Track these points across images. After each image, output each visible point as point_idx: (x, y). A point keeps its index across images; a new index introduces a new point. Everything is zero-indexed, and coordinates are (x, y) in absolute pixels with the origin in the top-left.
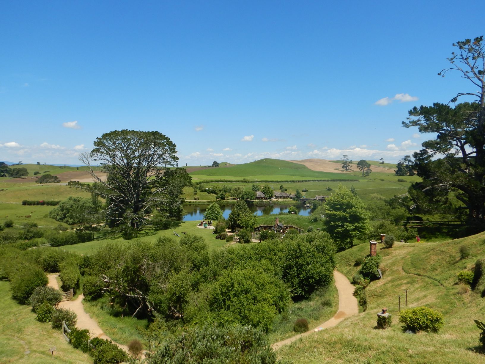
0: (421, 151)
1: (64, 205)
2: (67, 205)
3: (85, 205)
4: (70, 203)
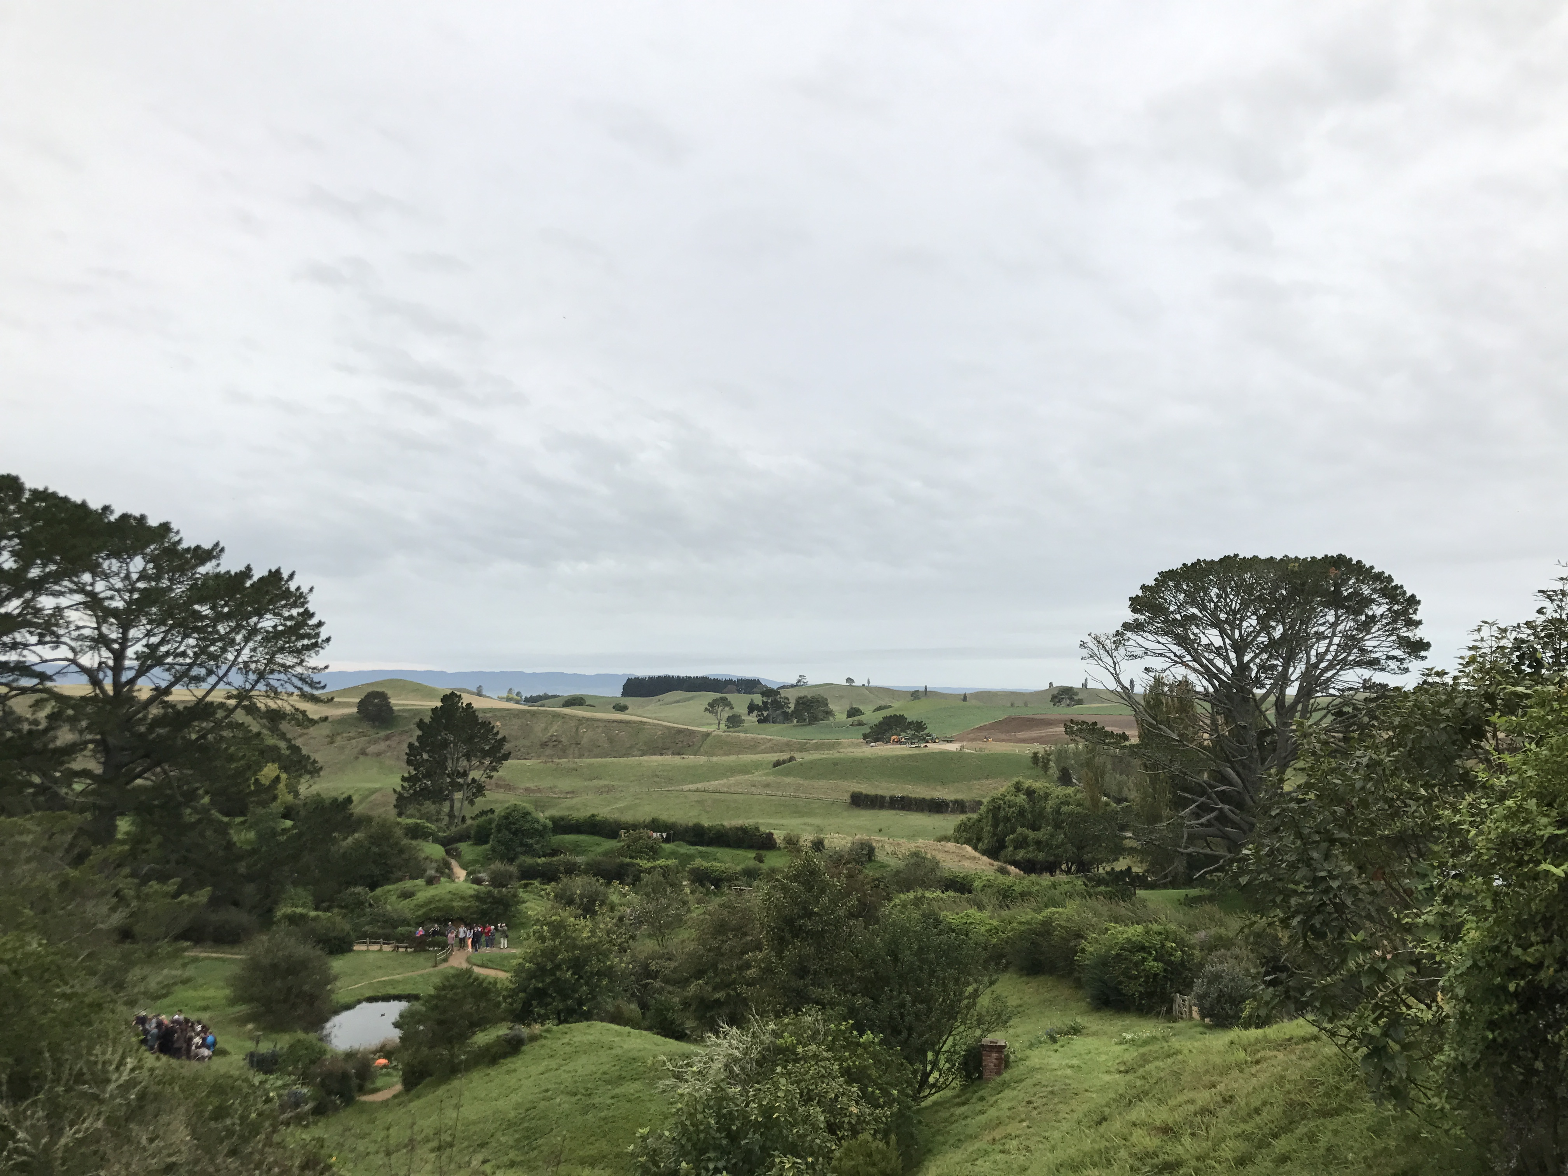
1: (999, 808)
2: (1009, 807)
3: (1065, 809)
4: (1018, 800)
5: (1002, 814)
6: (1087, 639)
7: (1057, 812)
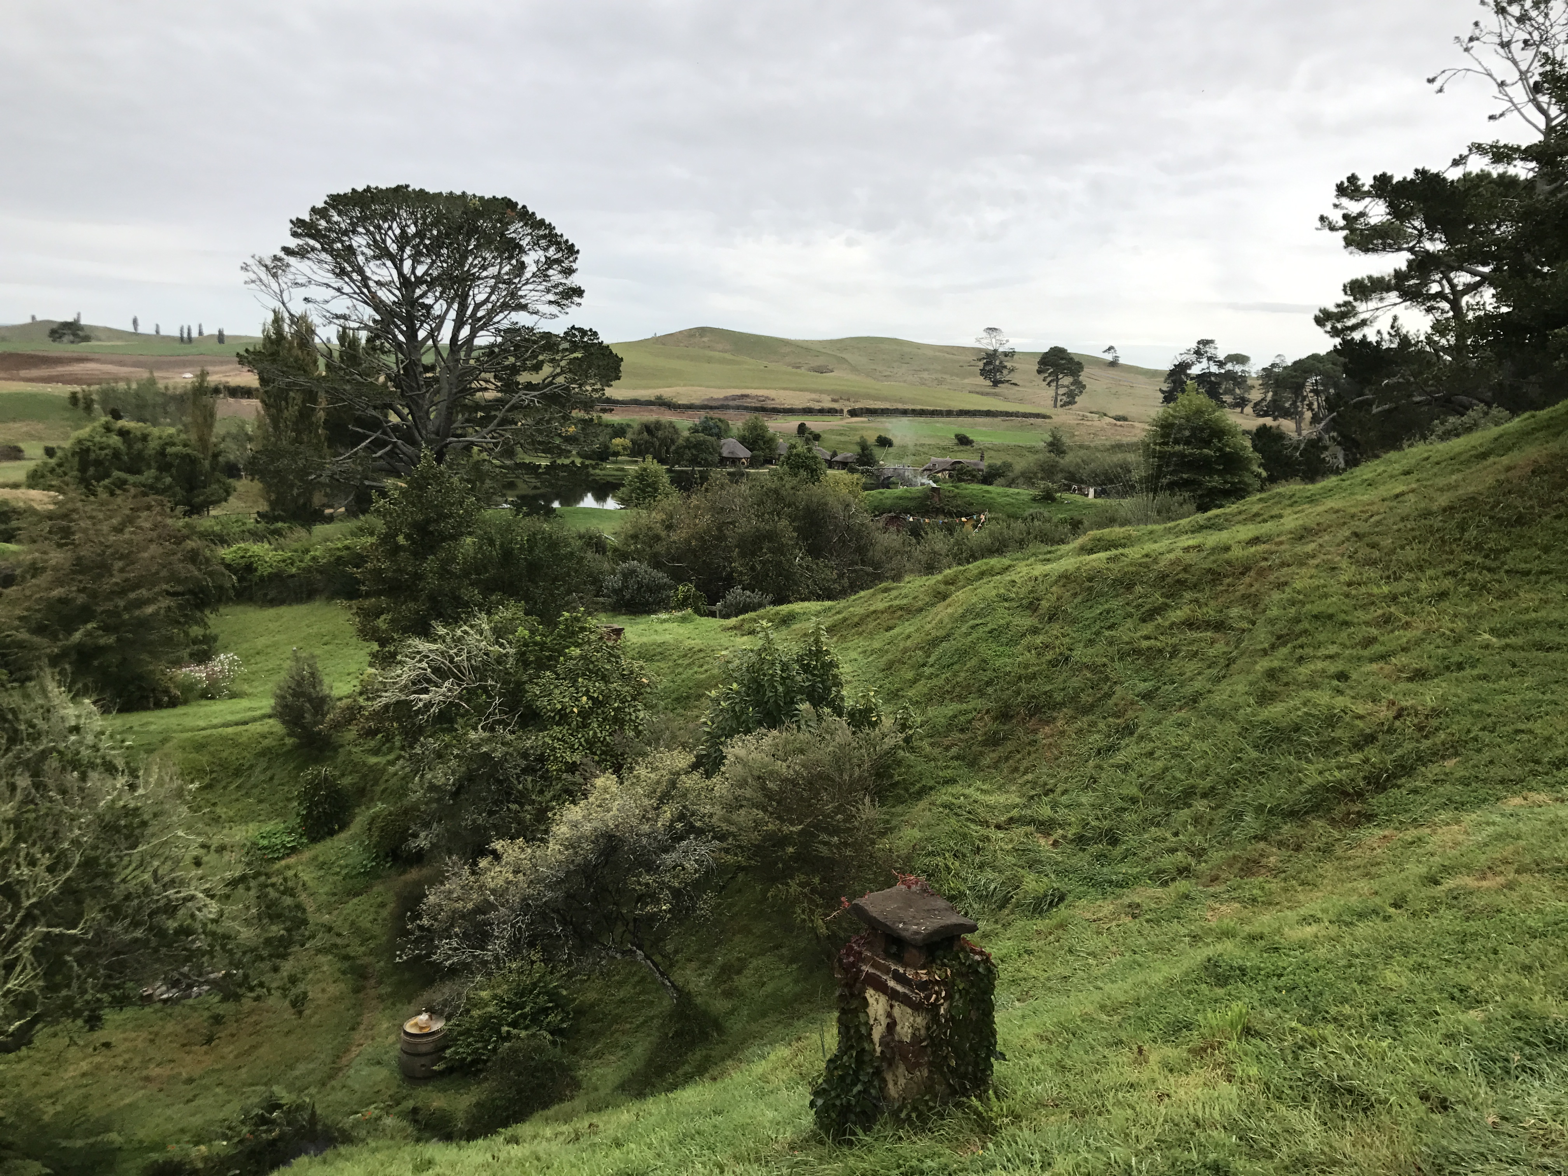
0: (1338, 306)
1: (88, 450)
2: (101, 449)
3: (169, 450)
4: (111, 442)
5: (92, 456)
6: (250, 261)
7: (162, 453)
